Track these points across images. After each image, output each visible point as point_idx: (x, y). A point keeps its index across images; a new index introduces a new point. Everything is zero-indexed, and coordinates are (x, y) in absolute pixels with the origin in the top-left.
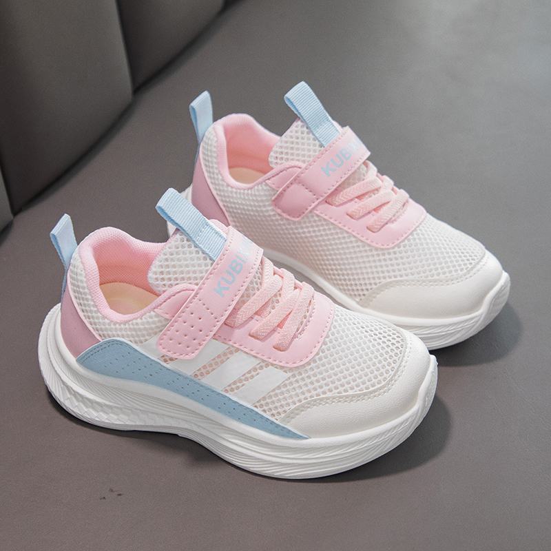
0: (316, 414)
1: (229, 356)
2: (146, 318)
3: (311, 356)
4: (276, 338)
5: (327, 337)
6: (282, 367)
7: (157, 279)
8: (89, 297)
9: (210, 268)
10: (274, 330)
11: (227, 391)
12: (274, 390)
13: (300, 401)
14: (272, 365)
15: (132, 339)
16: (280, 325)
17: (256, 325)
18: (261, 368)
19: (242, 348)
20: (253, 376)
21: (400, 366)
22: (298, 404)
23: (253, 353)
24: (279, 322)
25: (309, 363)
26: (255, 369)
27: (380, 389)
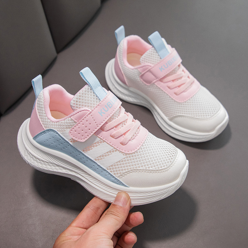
0: (134, 176)
1: (100, 143)
2: (66, 120)
3: (136, 150)
4: (122, 139)
5: (144, 143)
6: (122, 153)
7: (74, 104)
8: (43, 109)
9: (98, 103)
10: (122, 135)
11: (96, 160)
12: (117, 162)
13: (128, 169)
14: (118, 151)
15: (58, 129)
16: (124, 134)
17: (114, 132)
18: (113, 151)
19: (106, 141)
20: (109, 155)
21: (174, 161)
22: (127, 170)
23: (111, 144)
24: (124, 132)
25: (134, 153)
26: (110, 152)
27: (164, 169)
